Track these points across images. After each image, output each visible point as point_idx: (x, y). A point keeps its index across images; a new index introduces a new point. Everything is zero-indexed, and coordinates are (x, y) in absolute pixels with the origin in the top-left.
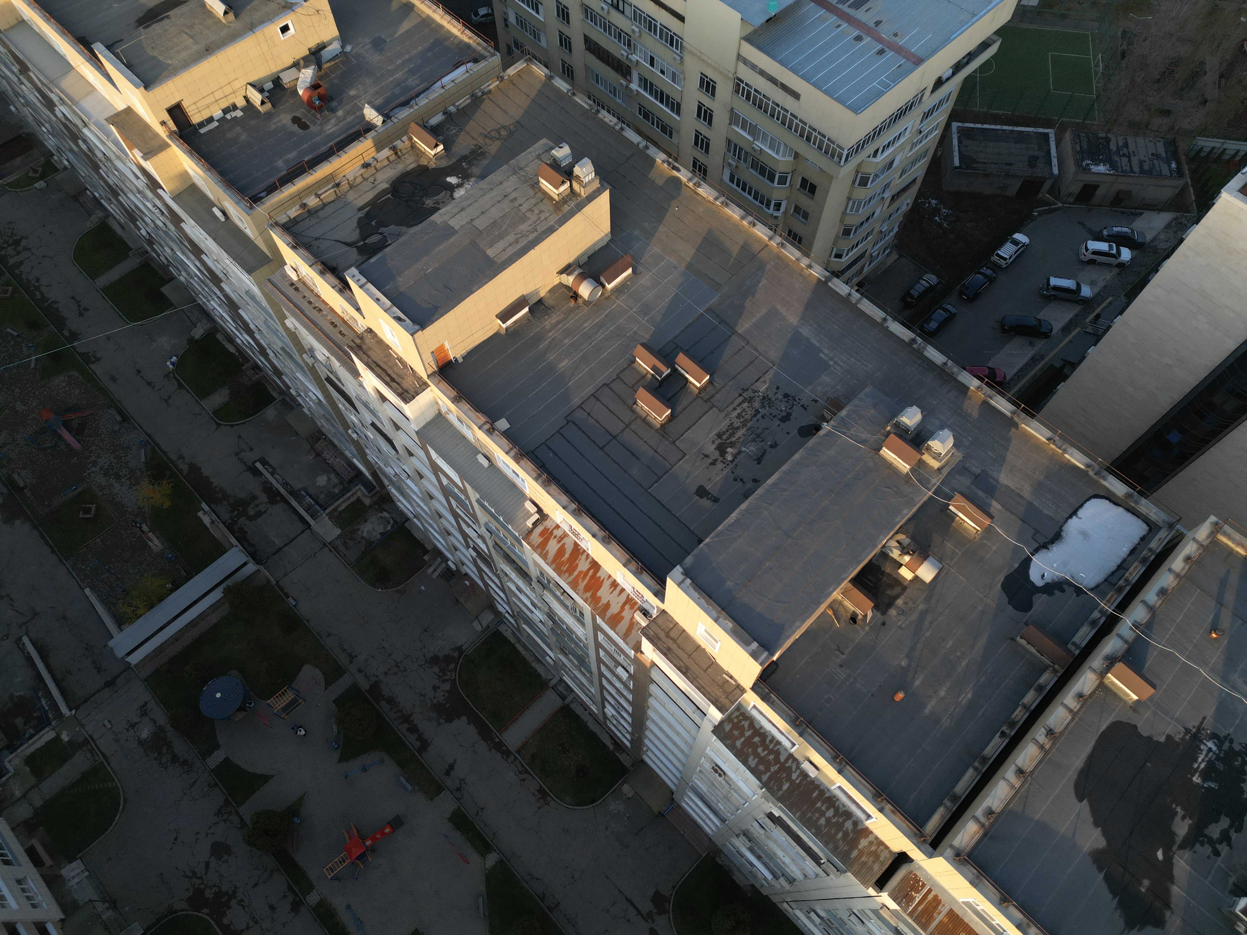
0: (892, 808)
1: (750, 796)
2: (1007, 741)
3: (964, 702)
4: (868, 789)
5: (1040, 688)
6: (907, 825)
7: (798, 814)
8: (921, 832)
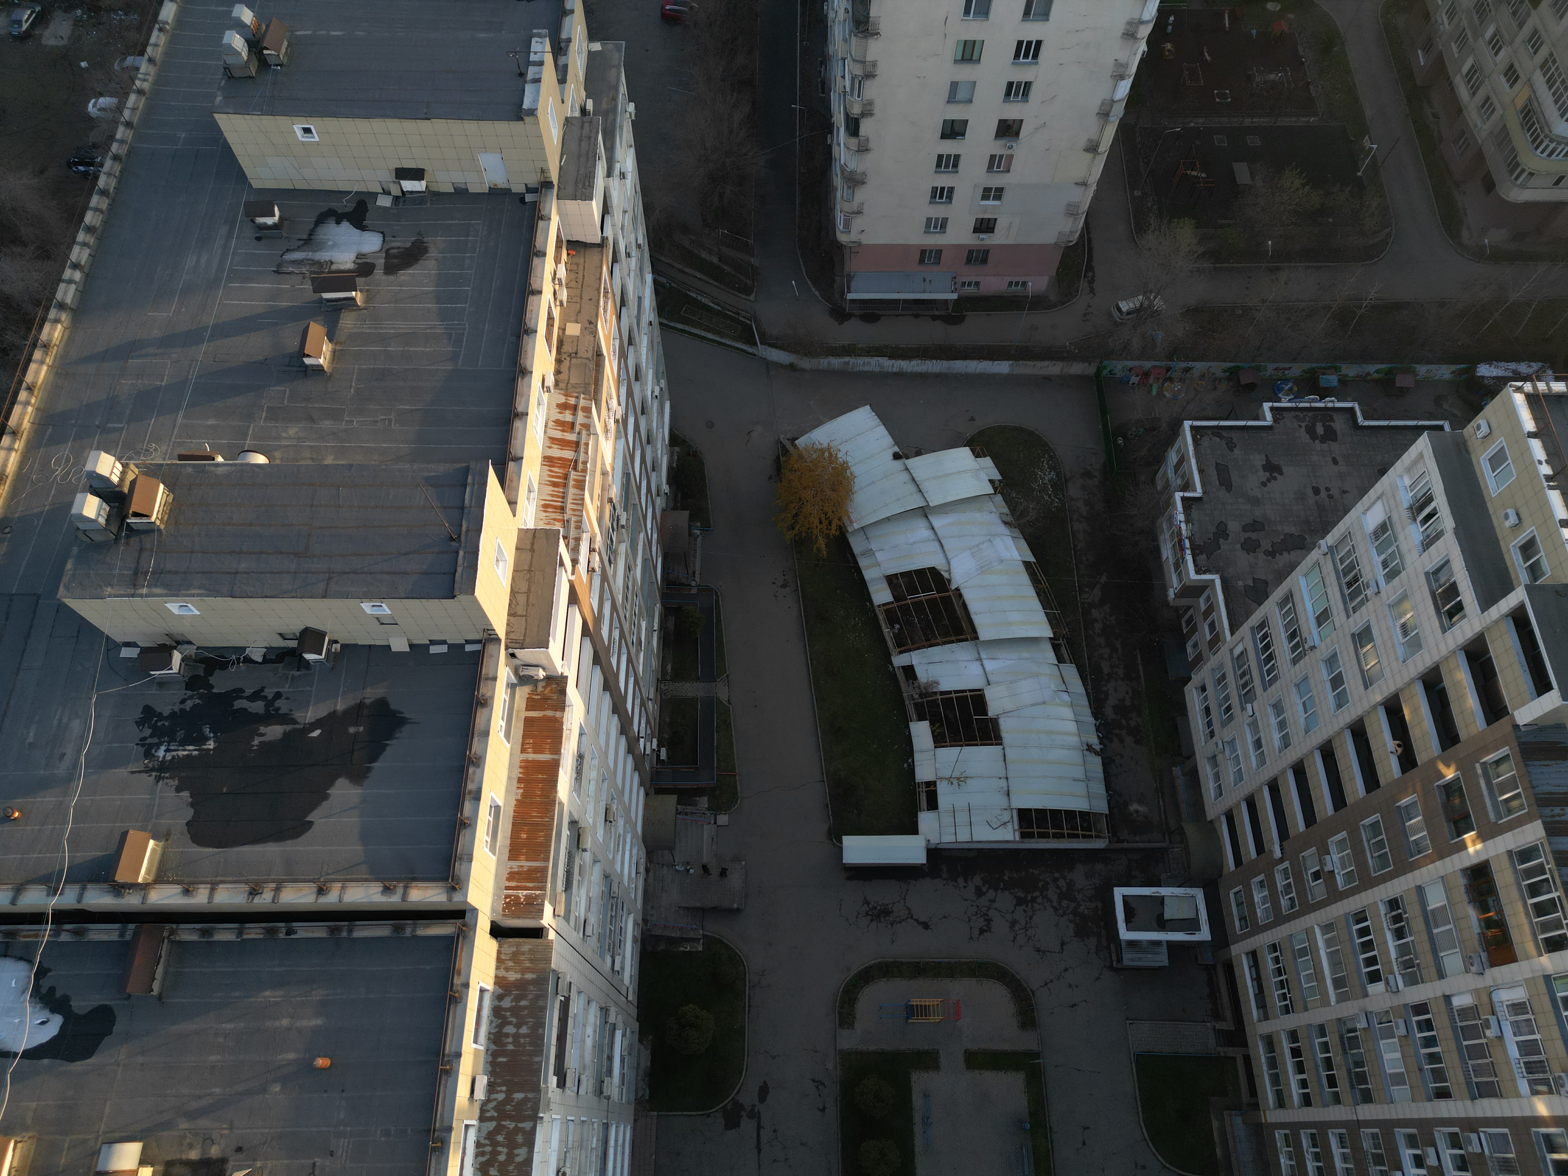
0: (456, 976)
1: (559, 1122)
2: (294, 924)
3: (281, 993)
4: (455, 1012)
5: (205, 933)
6: (462, 951)
7: (537, 1059)
8: (458, 935)
